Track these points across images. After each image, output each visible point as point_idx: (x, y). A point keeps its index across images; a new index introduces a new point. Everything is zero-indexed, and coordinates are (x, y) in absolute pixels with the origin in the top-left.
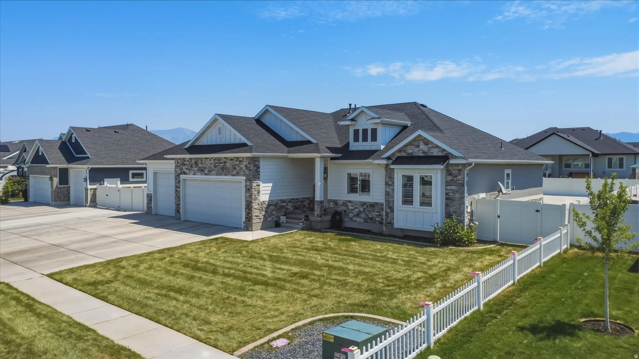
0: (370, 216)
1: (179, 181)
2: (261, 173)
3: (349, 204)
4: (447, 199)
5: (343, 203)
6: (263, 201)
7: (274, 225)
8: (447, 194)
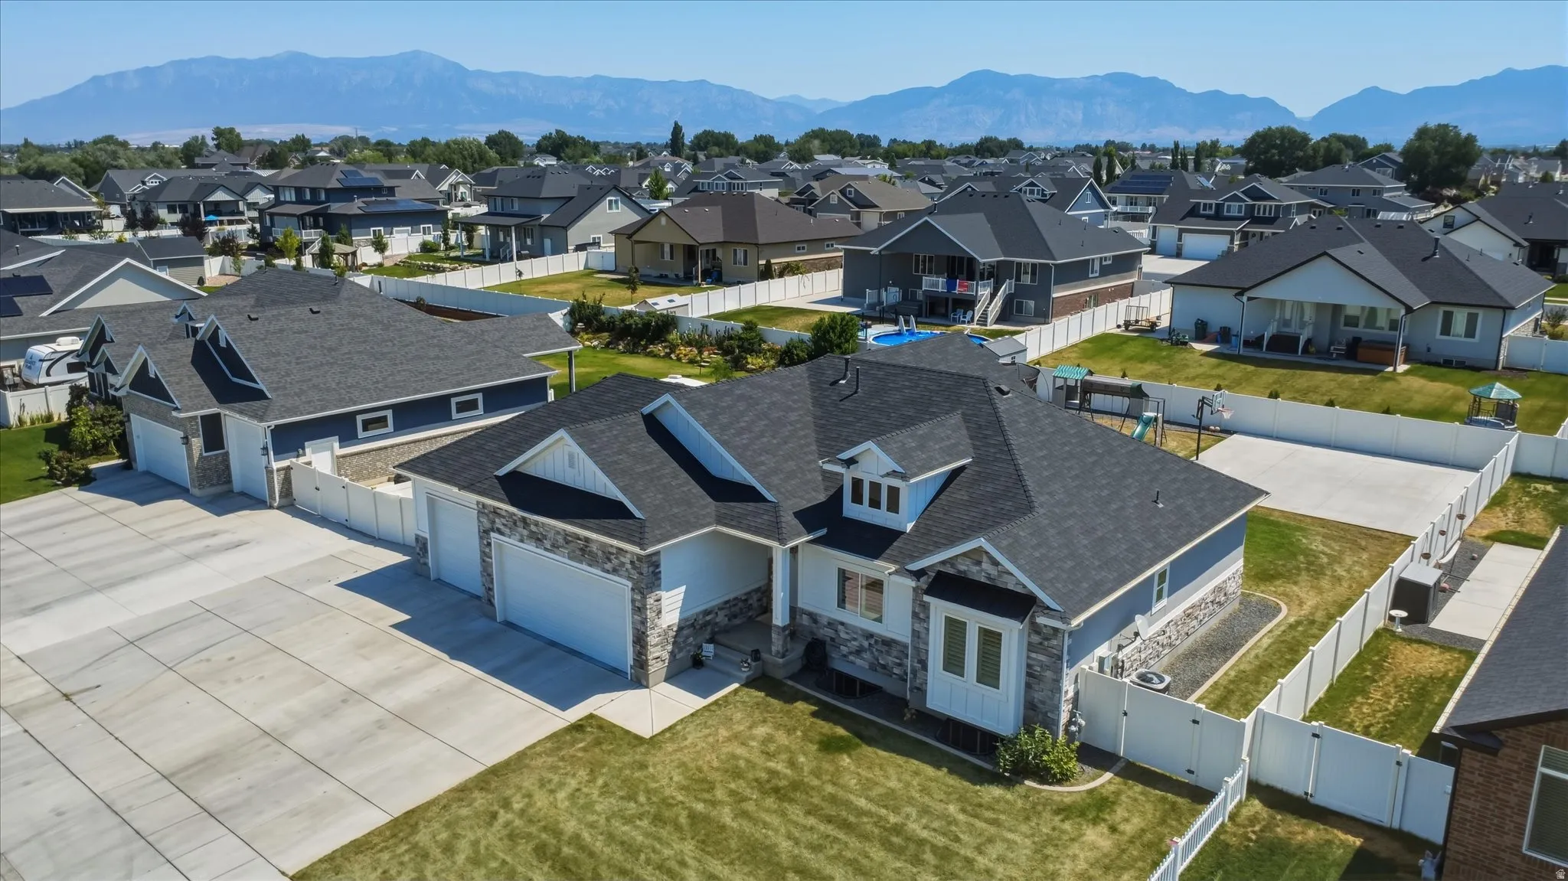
0: (882, 662)
1: (489, 544)
2: (663, 576)
3: (840, 627)
4: (1029, 675)
5: (829, 623)
6: (669, 626)
7: (690, 663)
8: (1029, 666)
